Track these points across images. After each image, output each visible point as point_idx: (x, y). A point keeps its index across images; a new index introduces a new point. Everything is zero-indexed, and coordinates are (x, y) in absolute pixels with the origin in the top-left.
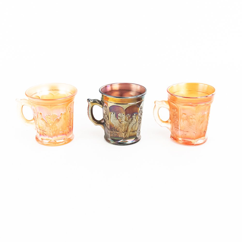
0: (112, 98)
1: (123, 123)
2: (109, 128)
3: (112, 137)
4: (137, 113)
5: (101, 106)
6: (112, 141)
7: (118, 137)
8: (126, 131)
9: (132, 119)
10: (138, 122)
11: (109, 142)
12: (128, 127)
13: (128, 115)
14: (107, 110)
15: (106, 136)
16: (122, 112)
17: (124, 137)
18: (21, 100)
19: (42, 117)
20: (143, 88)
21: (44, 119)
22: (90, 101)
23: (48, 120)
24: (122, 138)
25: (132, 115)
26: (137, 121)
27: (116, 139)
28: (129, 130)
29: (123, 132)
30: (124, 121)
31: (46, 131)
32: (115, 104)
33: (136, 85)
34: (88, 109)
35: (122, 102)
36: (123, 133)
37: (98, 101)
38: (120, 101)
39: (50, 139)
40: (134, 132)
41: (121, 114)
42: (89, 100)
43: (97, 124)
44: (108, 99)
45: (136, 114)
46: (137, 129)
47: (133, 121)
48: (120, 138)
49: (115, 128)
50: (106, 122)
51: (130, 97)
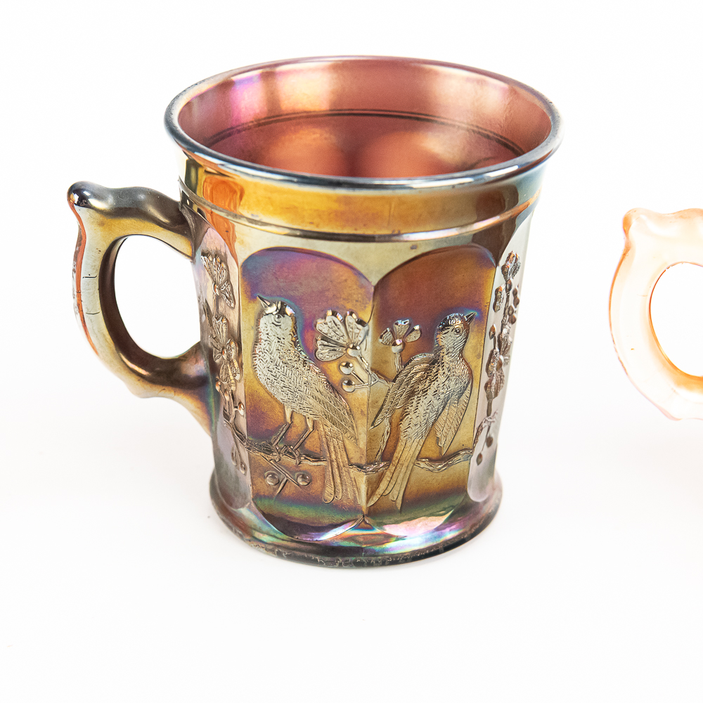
0: (266, 189)
1: (360, 395)
2: (243, 423)
3: (270, 497)
4: (474, 309)
5: (182, 243)
6: (265, 528)
7: (315, 501)
8: (383, 459)
9: (433, 362)
10: (485, 378)
11: (241, 536)
12: (403, 427)
13: (402, 324)
14: (228, 280)
15: (220, 478)
16: (349, 306)
17: (362, 502)
20: (534, 105)
22: (93, 202)
24: (347, 512)
25: (434, 324)
26: (476, 374)
27: (297, 513)
28: (409, 448)
29: (360, 467)
30: (363, 376)
32: (293, 234)
33: (468, 79)
34: (77, 270)
35: (354, 221)
36: (354, 472)
37: (161, 201)
38: (338, 216)
40: (446, 458)
41: (340, 317)
42: (79, 195)
43: (148, 386)
44: (235, 192)
45: (470, 319)
46: (472, 435)
47: (441, 379)
48: (334, 507)
49: (293, 430)
50: (222, 375)
51: (420, 184)
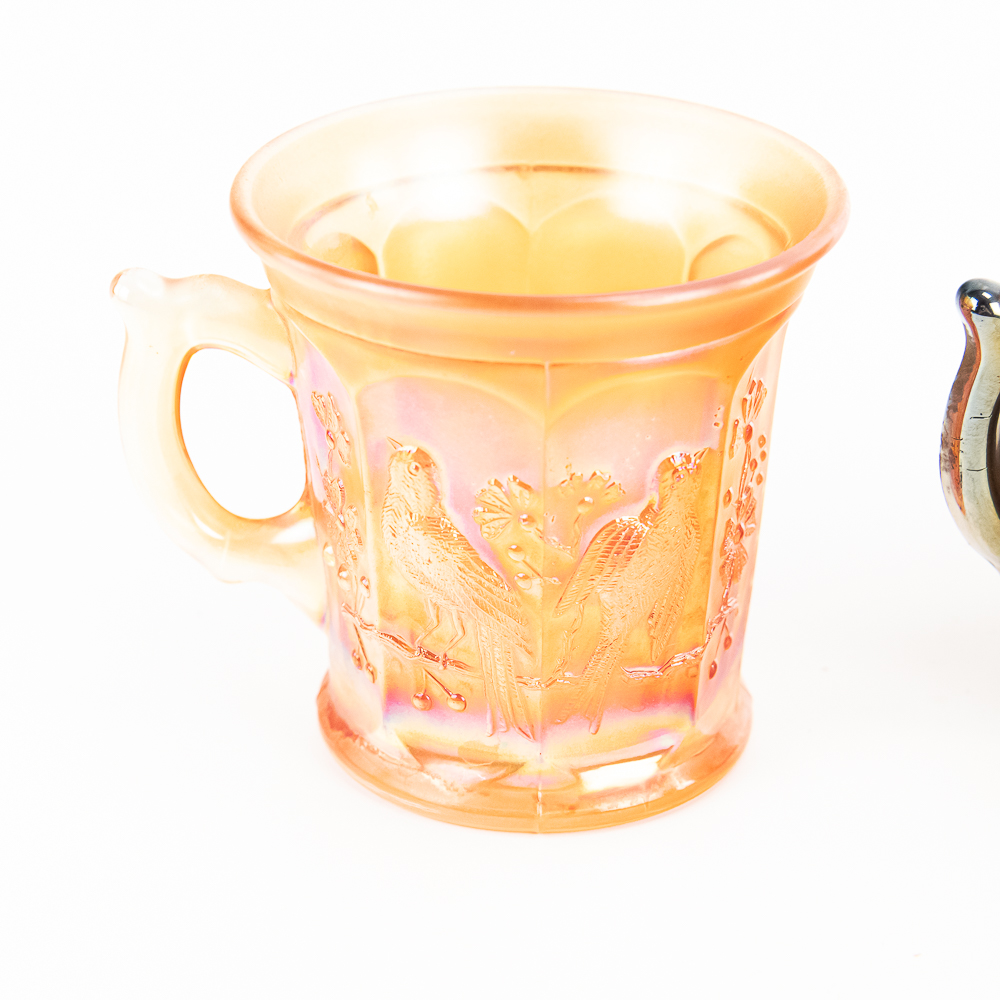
18: (171, 282)
19: (436, 493)
21: (455, 518)
23: (500, 543)
31: (462, 657)
39: (516, 747)
